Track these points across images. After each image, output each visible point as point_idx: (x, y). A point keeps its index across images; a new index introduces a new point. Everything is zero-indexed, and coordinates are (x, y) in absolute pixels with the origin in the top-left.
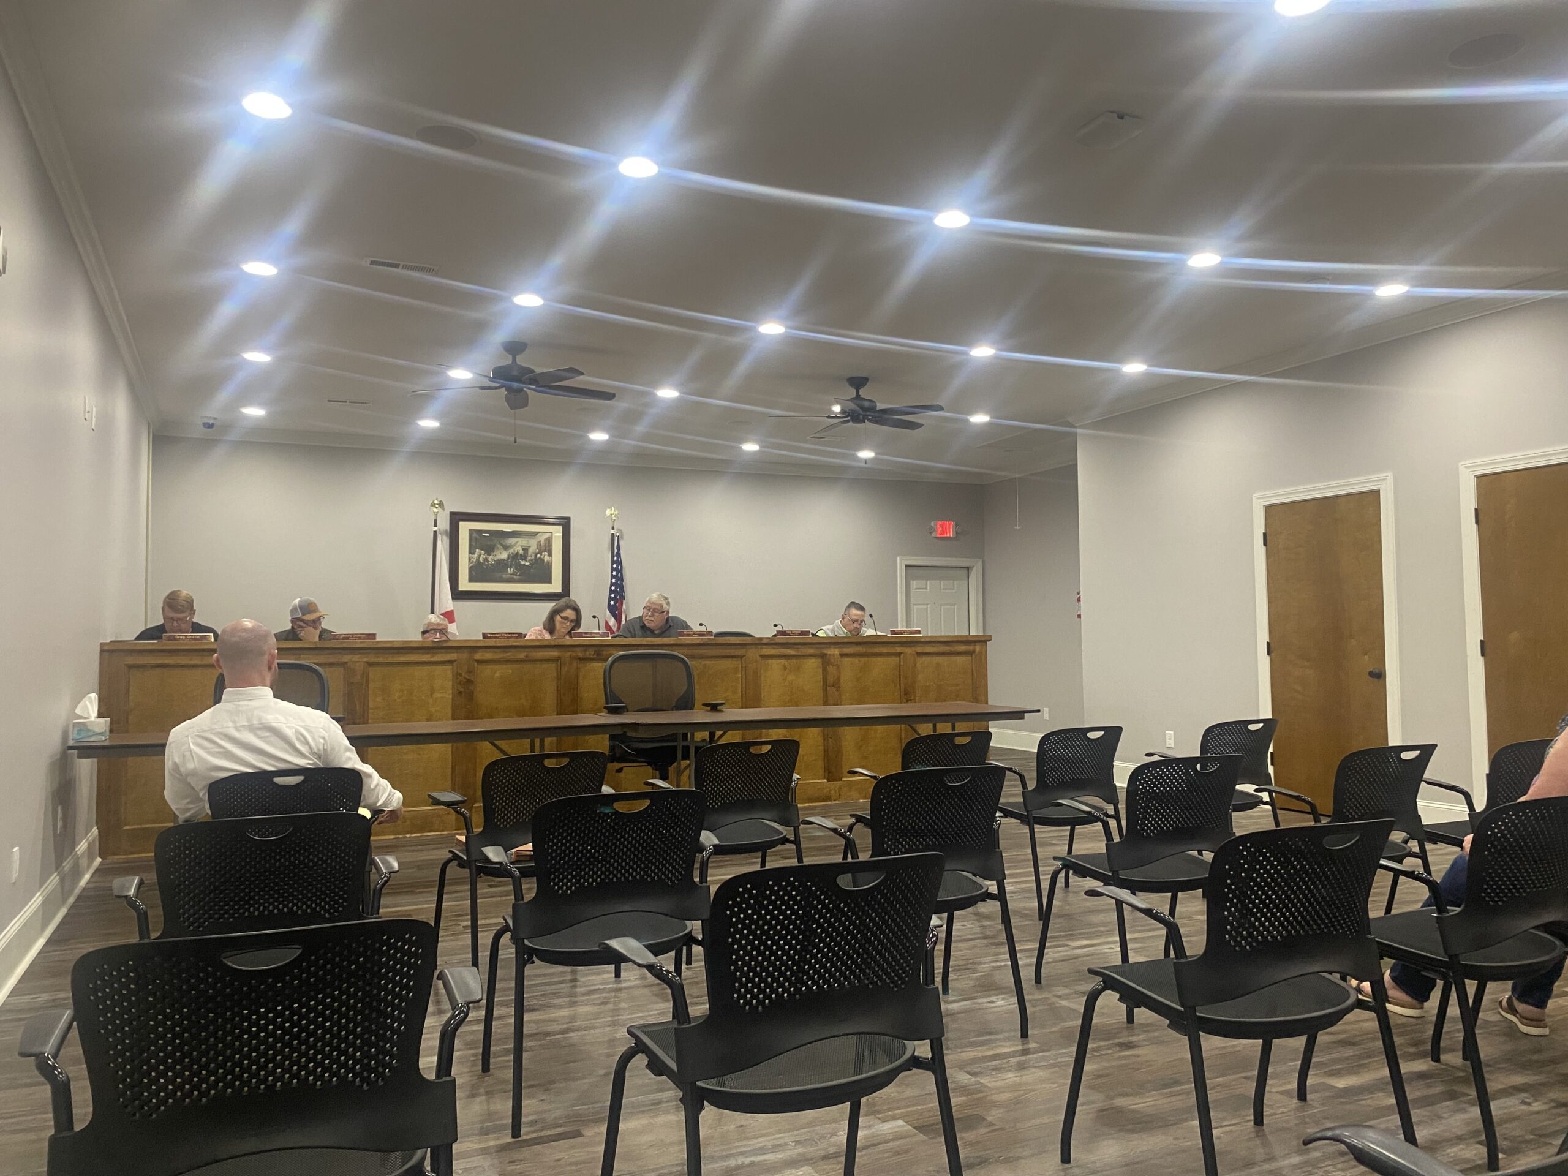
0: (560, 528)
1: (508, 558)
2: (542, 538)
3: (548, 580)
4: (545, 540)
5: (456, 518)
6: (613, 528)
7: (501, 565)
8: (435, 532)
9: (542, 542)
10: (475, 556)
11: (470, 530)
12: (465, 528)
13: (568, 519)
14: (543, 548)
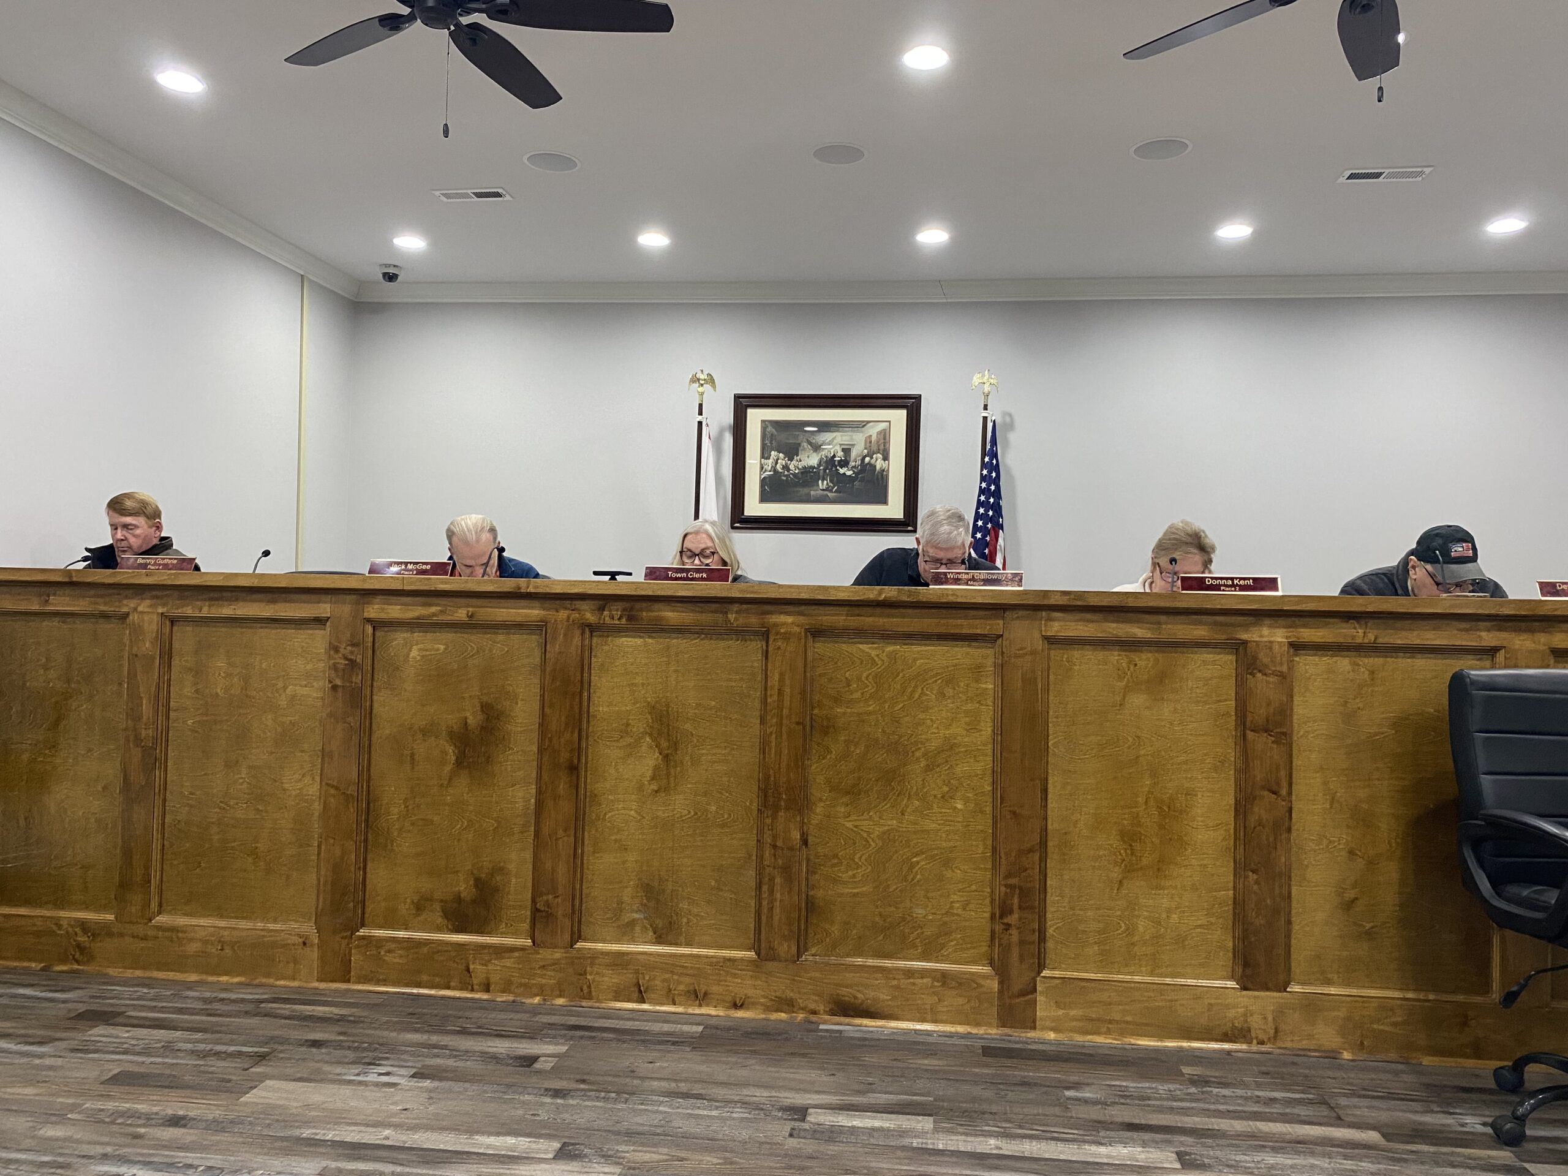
0: (904, 412)
1: (819, 465)
2: (873, 431)
3: (883, 500)
4: (879, 433)
5: (743, 403)
6: (985, 408)
7: (809, 476)
8: (700, 423)
9: (874, 438)
10: (770, 462)
11: (763, 421)
12: (756, 417)
13: (918, 398)
14: (874, 448)
